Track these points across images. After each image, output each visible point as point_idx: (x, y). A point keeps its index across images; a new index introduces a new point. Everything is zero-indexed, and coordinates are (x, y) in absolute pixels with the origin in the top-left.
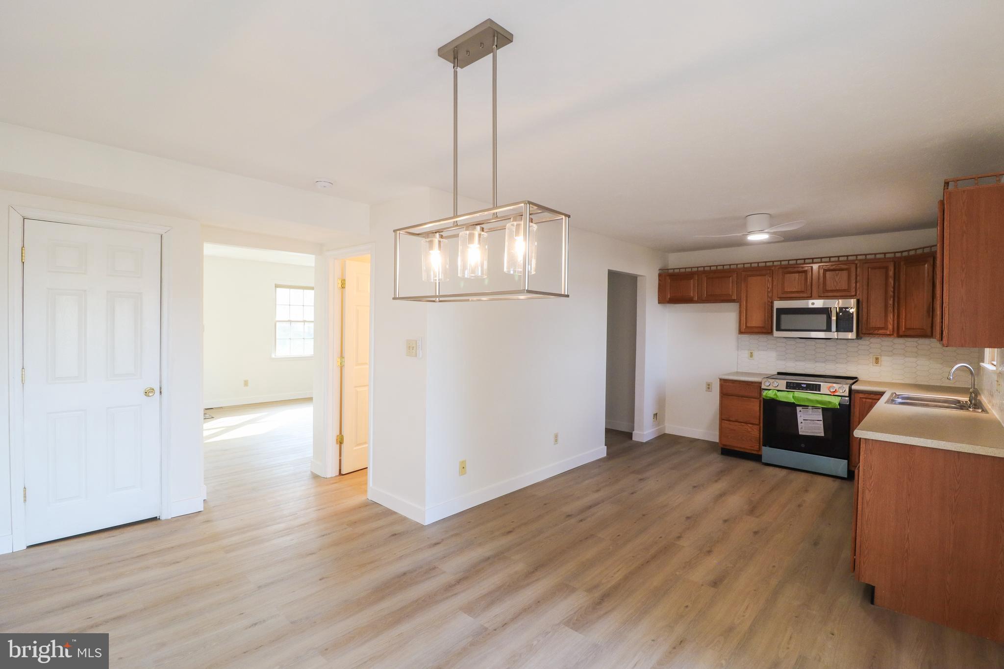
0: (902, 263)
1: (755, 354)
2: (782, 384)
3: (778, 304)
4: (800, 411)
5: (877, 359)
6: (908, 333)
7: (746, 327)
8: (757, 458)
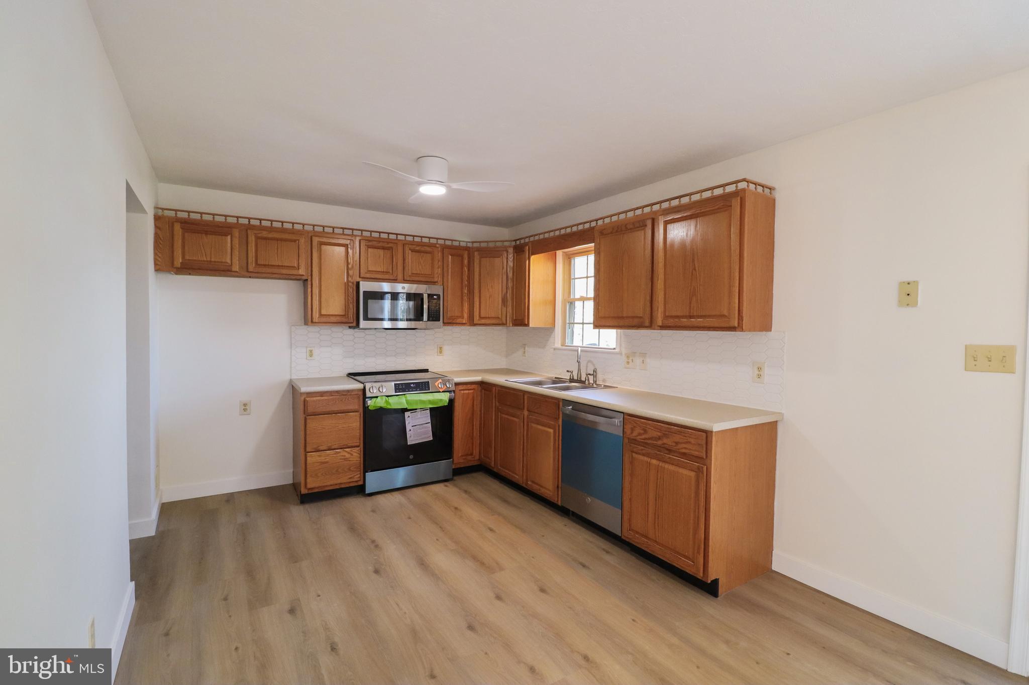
0: (476, 253)
1: (316, 352)
2: (389, 387)
3: (365, 286)
4: (409, 417)
5: (441, 348)
6: (483, 321)
7: (321, 315)
8: (359, 490)
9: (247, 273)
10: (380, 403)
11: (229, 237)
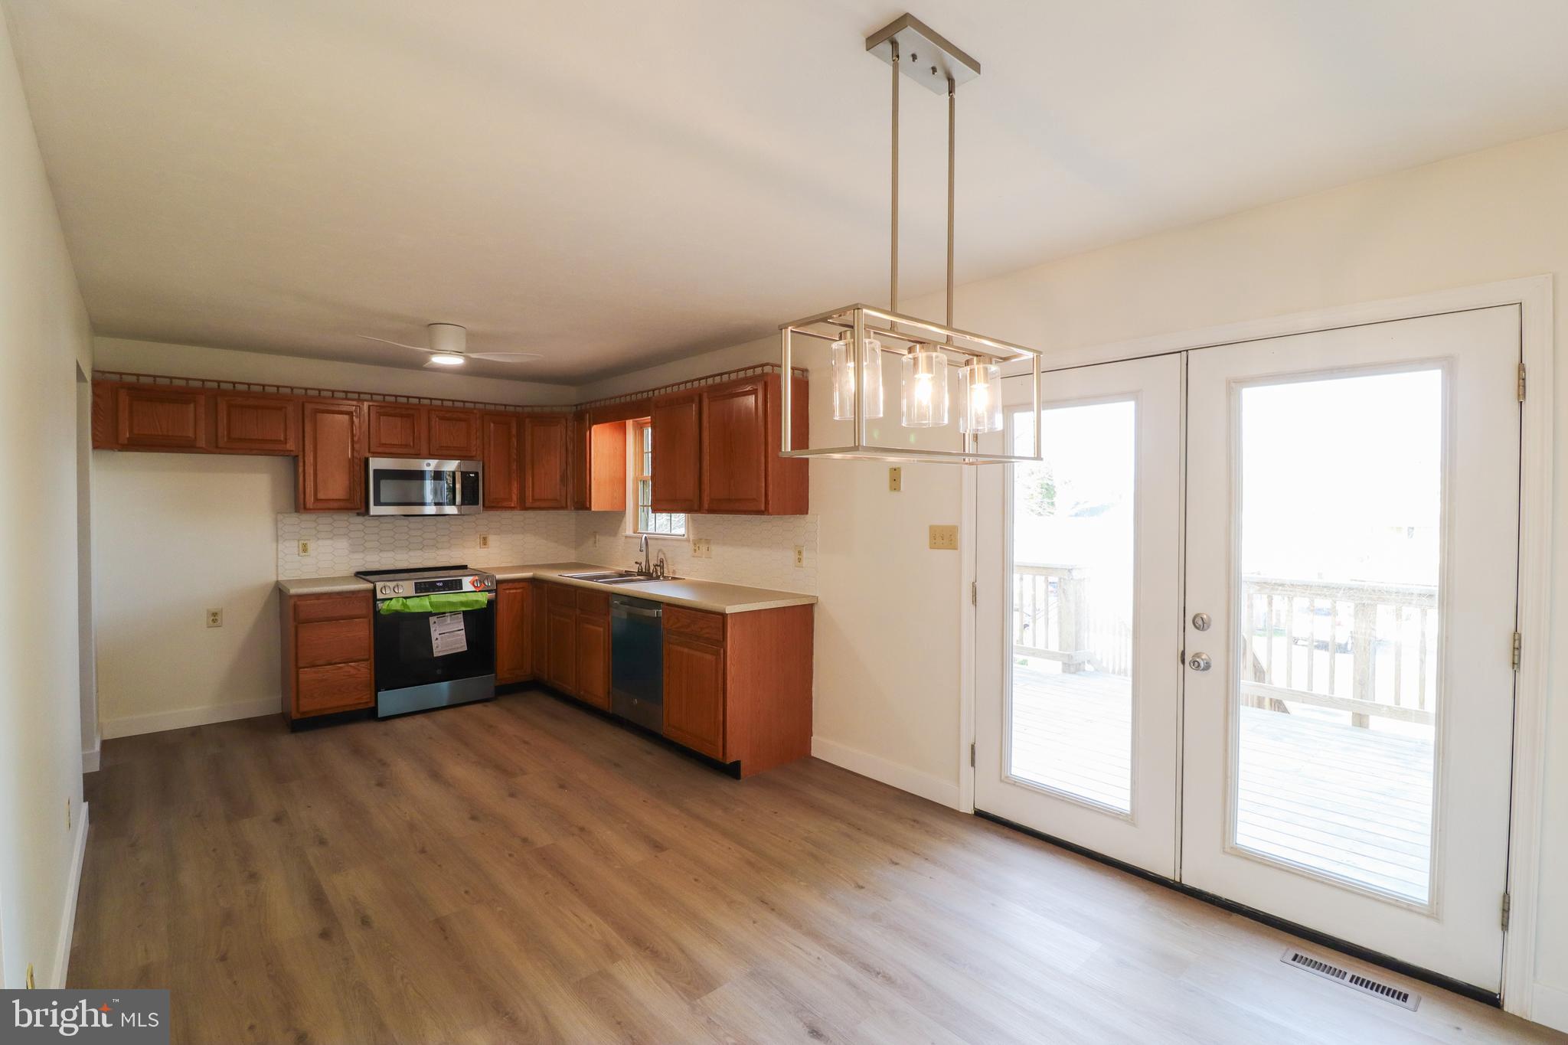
1: (311, 546)
2: (407, 587)
3: (376, 463)
4: (435, 622)
5: (485, 539)
6: (537, 504)
7: (317, 500)
8: (370, 714)
9: (215, 447)
10: (396, 605)
11: (192, 405)
